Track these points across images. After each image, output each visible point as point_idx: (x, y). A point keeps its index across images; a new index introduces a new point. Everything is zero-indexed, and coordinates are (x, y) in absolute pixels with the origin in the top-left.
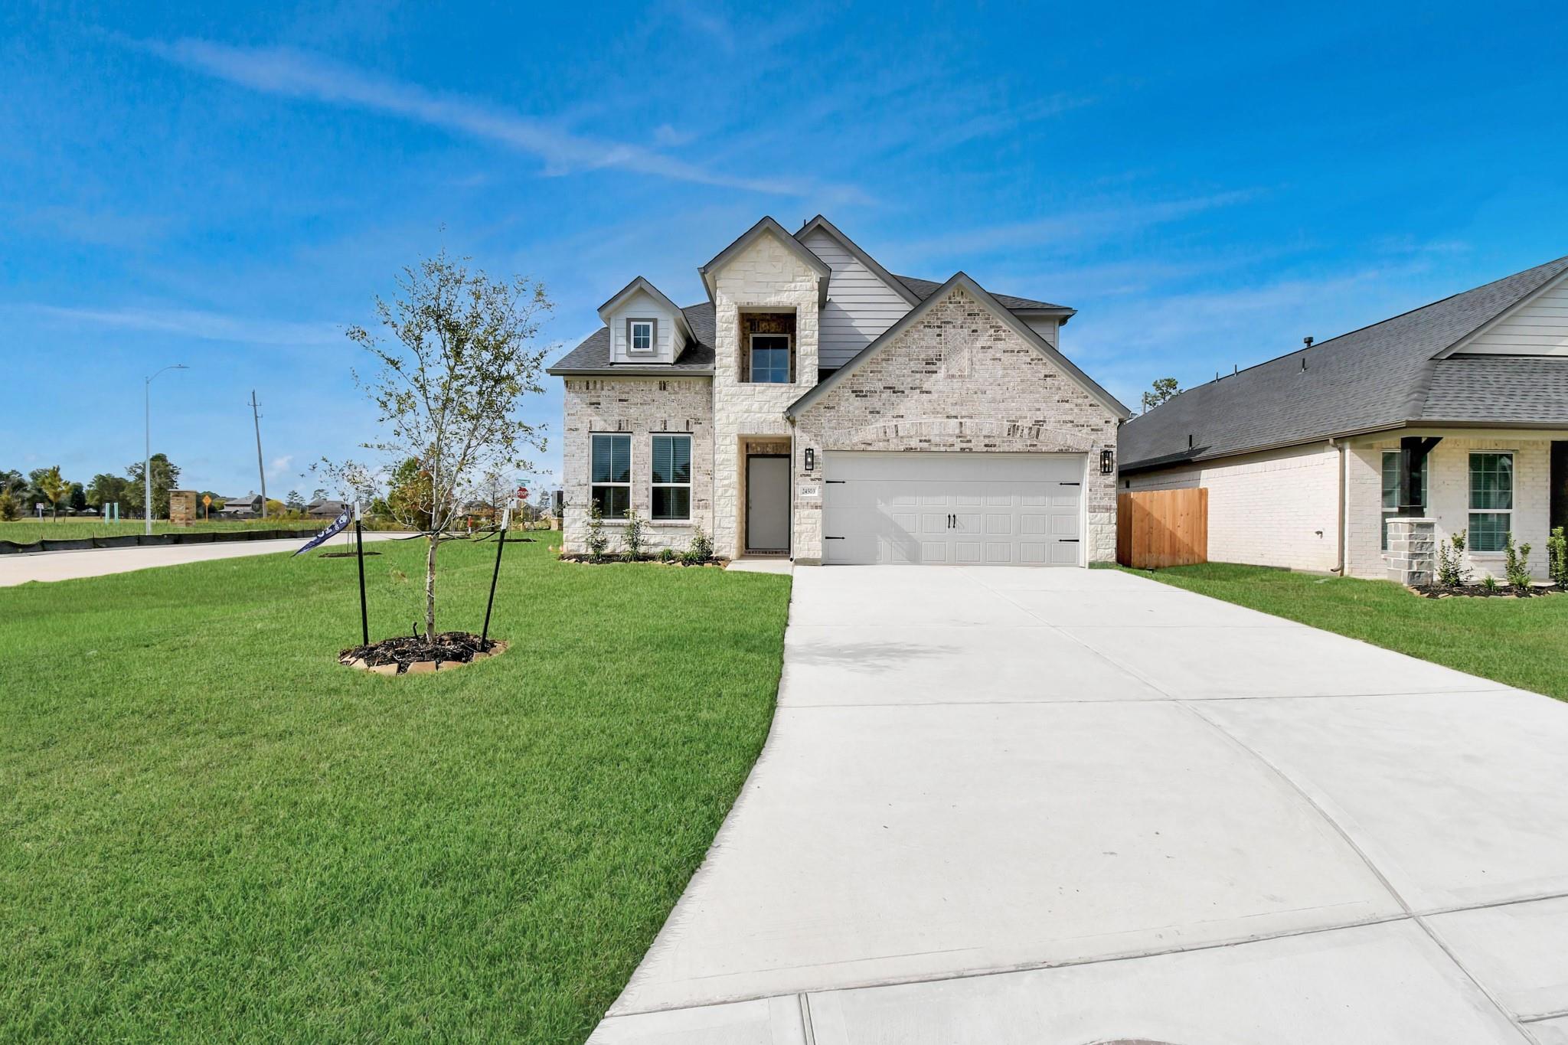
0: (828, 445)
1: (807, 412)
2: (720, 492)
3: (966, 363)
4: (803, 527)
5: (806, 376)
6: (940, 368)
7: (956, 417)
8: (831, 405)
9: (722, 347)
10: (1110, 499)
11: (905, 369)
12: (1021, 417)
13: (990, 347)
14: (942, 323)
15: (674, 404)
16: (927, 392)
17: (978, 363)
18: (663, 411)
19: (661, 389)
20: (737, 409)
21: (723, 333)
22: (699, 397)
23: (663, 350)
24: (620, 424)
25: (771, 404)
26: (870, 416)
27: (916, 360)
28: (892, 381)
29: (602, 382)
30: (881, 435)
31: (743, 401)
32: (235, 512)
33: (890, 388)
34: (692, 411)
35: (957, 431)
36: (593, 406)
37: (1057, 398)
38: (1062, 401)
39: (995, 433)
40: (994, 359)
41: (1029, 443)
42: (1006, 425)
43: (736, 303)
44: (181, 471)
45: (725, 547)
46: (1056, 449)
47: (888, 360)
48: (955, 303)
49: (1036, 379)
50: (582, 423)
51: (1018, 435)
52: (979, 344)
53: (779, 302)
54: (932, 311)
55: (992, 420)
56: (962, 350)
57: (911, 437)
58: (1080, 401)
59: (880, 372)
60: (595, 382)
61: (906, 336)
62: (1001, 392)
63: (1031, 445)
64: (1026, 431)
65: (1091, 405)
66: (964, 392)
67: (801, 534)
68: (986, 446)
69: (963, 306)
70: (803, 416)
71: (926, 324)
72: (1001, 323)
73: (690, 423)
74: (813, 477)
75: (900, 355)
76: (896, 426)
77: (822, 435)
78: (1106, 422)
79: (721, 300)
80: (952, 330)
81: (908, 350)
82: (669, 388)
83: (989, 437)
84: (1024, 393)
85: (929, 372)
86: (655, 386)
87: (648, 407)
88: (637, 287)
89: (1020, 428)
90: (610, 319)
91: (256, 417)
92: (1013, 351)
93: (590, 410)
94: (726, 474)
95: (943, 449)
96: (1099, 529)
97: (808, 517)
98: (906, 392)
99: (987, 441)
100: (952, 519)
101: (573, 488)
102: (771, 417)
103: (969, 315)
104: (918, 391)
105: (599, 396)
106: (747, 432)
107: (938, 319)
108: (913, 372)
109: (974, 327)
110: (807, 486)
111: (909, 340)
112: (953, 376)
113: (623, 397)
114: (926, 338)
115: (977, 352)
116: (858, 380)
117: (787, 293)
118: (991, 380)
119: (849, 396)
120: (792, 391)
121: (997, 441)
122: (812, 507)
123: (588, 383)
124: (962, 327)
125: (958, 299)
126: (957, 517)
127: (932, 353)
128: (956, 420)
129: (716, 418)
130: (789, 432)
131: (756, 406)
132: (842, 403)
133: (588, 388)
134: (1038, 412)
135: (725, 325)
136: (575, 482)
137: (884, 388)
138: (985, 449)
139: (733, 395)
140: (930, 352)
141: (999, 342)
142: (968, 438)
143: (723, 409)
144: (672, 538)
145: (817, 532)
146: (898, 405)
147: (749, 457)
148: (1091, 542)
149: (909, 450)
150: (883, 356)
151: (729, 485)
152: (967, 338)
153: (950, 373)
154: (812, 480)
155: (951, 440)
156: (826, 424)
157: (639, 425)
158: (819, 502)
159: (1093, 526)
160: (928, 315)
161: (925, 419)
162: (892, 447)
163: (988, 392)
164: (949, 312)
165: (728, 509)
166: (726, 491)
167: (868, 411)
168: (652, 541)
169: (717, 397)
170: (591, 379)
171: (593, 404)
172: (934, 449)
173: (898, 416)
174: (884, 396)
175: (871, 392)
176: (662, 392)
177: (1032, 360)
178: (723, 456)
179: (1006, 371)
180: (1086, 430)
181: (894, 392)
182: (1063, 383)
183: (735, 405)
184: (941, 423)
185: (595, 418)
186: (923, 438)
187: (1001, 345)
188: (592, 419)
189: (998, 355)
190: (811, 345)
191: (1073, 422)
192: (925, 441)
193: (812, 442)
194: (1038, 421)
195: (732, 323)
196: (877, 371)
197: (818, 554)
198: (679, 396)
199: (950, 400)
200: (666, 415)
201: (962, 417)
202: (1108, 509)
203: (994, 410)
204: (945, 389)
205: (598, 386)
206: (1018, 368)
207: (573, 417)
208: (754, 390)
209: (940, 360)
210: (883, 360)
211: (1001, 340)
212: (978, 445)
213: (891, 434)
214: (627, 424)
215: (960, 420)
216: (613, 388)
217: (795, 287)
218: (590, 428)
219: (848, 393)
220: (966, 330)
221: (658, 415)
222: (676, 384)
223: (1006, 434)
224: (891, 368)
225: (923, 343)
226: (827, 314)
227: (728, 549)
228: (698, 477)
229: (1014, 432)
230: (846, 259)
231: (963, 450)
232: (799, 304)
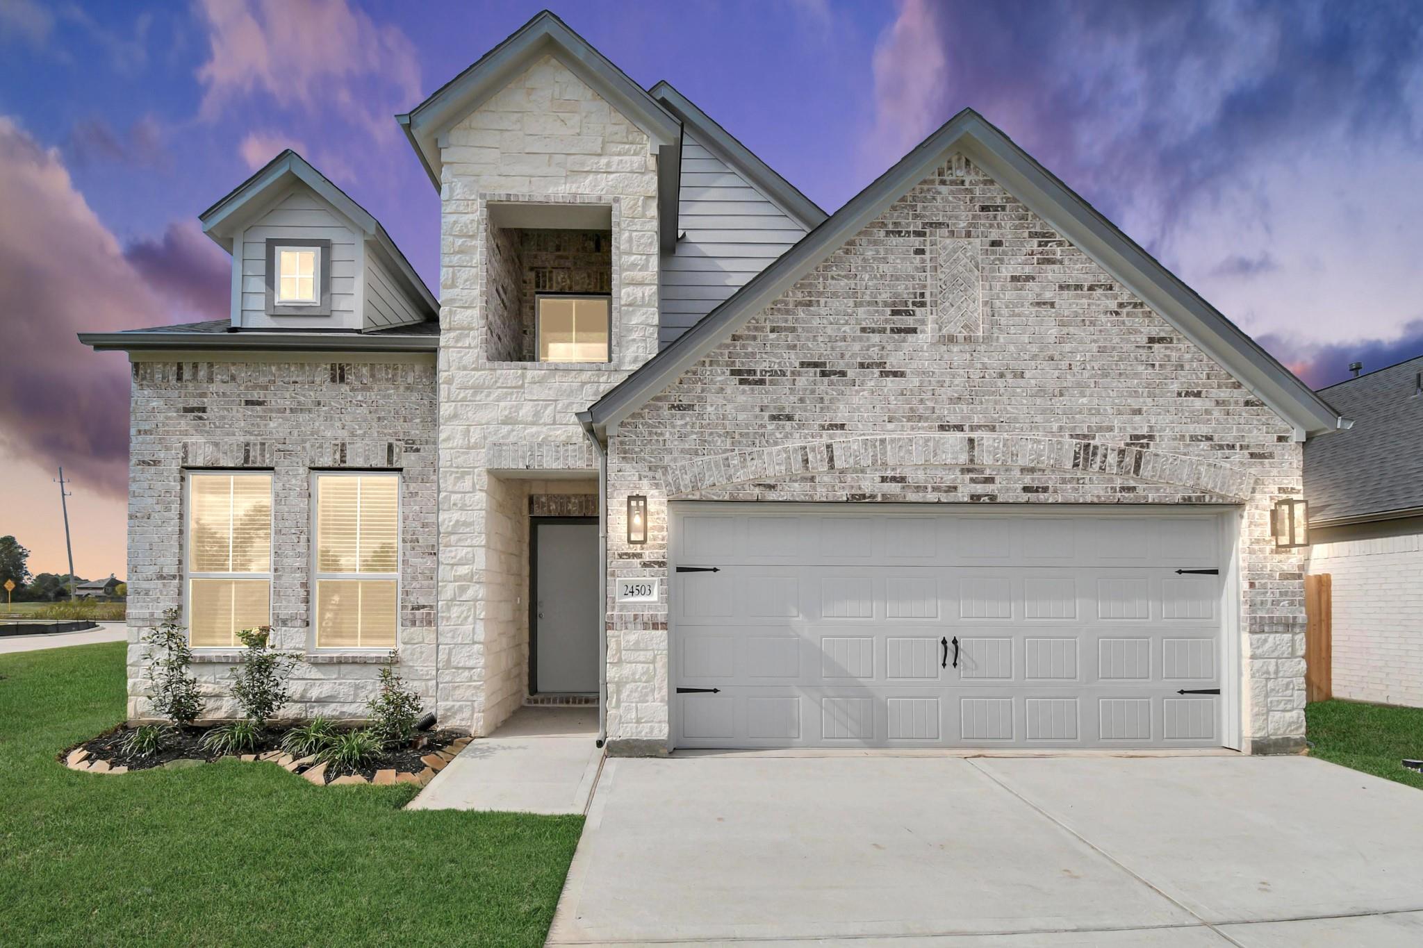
0: (678, 489)
1: (633, 416)
2: (448, 591)
3: (978, 311)
4: (627, 670)
5: (633, 348)
6: (923, 322)
7: (960, 428)
8: (685, 402)
9: (453, 286)
10: (1292, 603)
11: (847, 323)
12: (1100, 429)
13: (1029, 278)
14: (924, 225)
15: (364, 410)
16: (895, 374)
17: (1005, 311)
18: (338, 424)
19: (333, 380)
20: (484, 416)
21: (455, 259)
22: (414, 397)
23: (341, 304)
24: (247, 452)
25: (559, 406)
26: (771, 427)
27: (869, 304)
28: (818, 351)
29: (211, 365)
30: (797, 467)
31: (498, 400)
32: (87, 595)
33: (816, 365)
34: (400, 426)
35: (963, 458)
36: (191, 415)
37: (1175, 387)
38: (1187, 394)
39: (1046, 461)
40: (1038, 304)
41: (1118, 483)
42: (1070, 445)
43: (482, 196)
44: (30, 554)
45: (461, 709)
46: (1178, 498)
47: (810, 304)
48: (953, 183)
49: (1131, 347)
50: (167, 448)
51: (1096, 467)
52: (1007, 271)
53: (575, 196)
54: (903, 199)
55: (1039, 435)
56: (971, 286)
57: (863, 471)
58: (1224, 394)
59: (793, 330)
60: (195, 366)
61: (847, 252)
62: (1056, 373)
63: (1123, 489)
64: (1112, 458)
65: (1247, 403)
66: (975, 375)
67: (620, 685)
68: (1026, 489)
69: (971, 191)
70: (622, 425)
71: (891, 227)
72: (1053, 228)
73: (396, 450)
74: (646, 559)
75: (835, 295)
76: (829, 447)
77: (665, 468)
78: (1280, 439)
79: (452, 190)
80: (948, 241)
81: (852, 282)
82: (350, 378)
83: (1032, 470)
84: (1106, 376)
85: (899, 331)
86: (322, 375)
87: (306, 416)
88: (281, 171)
89: (1100, 452)
90: (232, 240)
91: (63, 495)
92: (1078, 287)
93: (186, 423)
94: (462, 552)
95: (932, 497)
96: (1272, 669)
97: (636, 647)
98: (851, 374)
99: (1028, 480)
100: (951, 649)
101: (145, 585)
102: (560, 434)
103: (983, 209)
104: (876, 371)
105: (203, 395)
106: (513, 463)
107: (916, 216)
108: (863, 330)
109: (994, 235)
110: (633, 579)
111: (855, 261)
112: (951, 339)
113: (256, 395)
114: (891, 258)
115: (1003, 289)
116: (743, 347)
117: (591, 177)
118: (1034, 349)
119: (724, 382)
120: (603, 379)
121: (1051, 480)
122: (645, 626)
123: (180, 367)
124: (968, 235)
125: (960, 173)
126: (961, 645)
127: (904, 290)
128: (959, 435)
129: (442, 436)
130: (597, 465)
131: (526, 411)
132: (710, 397)
133: (179, 378)
134: (1137, 418)
135: (459, 242)
136: (151, 571)
137: (802, 364)
138: (1024, 497)
139: (477, 389)
140: (901, 288)
141: (1050, 267)
142: (987, 473)
143: (455, 416)
144: (357, 687)
145: (657, 682)
146: (831, 400)
147: (535, 522)
148: (1255, 697)
149: (858, 500)
150: (799, 296)
151: (469, 578)
152: (980, 258)
153: (944, 331)
154: (645, 565)
155: (949, 478)
156: (675, 444)
157: (287, 453)
158: (661, 614)
159: (1258, 663)
160: (894, 208)
161: (892, 432)
162: (821, 493)
163: (1027, 374)
164: (939, 202)
165: (468, 627)
166: (463, 589)
167: (766, 414)
168: (314, 693)
169: (443, 390)
170: (187, 357)
171: (192, 410)
172: (912, 497)
173: (832, 426)
174: (802, 382)
175: (773, 373)
176: (338, 385)
177: (1121, 305)
178: (456, 515)
179: (1065, 330)
180: (1238, 456)
181: (824, 374)
182: (1188, 356)
183: (480, 407)
184: (927, 440)
185: (195, 439)
186: (889, 473)
187: (1052, 273)
188: (186, 439)
189: (1048, 295)
190: (641, 284)
191: (1210, 438)
192: (894, 479)
193: (645, 482)
194: (1137, 437)
195: (472, 237)
196: (786, 329)
197: (660, 731)
198: (372, 395)
199: (946, 393)
200: (345, 433)
201: (972, 429)
202: (1289, 626)
203: (1043, 412)
204: (934, 368)
205: (202, 373)
206: (1093, 323)
207: (148, 438)
208: (523, 376)
209: (923, 304)
210: (798, 304)
211: (1054, 263)
212: (1009, 488)
213: (818, 464)
214: (263, 450)
215: (968, 434)
216: (233, 378)
217: (608, 164)
218: (185, 459)
219: (721, 376)
220: (978, 241)
221: (329, 434)
222: (365, 371)
223: (1069, 465)
224: (815, 322)
225: (883, 267)
226: (679, 263)
227: (466, 714)
228: (413, 561)
229: (1086, 460)
230: (714, 166)
231: (975, 499)
232: (617, 200)
